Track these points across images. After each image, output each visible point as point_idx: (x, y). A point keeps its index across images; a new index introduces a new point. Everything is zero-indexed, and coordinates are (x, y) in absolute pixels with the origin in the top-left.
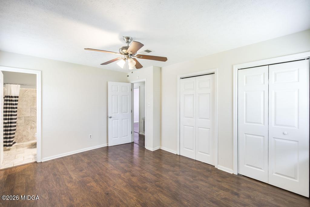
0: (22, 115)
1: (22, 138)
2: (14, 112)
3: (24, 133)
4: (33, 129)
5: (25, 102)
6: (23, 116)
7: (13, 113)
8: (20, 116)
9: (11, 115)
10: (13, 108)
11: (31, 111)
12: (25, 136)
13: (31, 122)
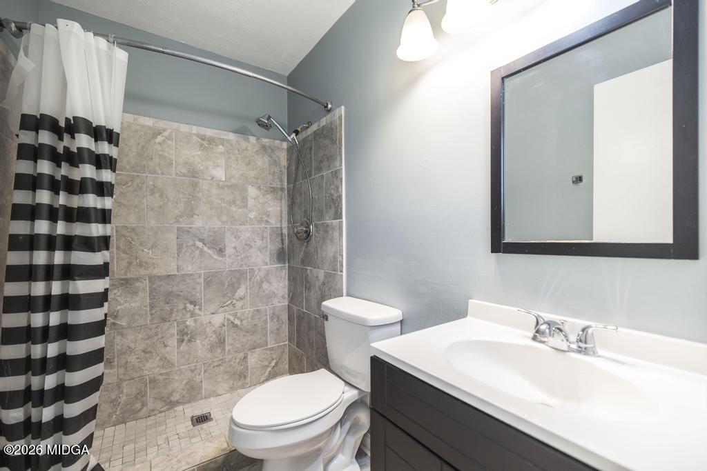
0: (140, 265)
1: (141, 395)
2: (89, 244)
3: (152, 367)
4: (189, 341)
5: (153, 193)
6: (142, 272)
7: (81, 258)
8: (129, 276)
9: (69, 272)
10: (83, 215)
11: (180, 247)
12: (153, 381)
13: (181, 306)
